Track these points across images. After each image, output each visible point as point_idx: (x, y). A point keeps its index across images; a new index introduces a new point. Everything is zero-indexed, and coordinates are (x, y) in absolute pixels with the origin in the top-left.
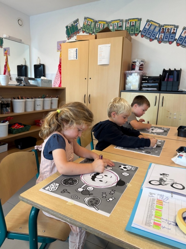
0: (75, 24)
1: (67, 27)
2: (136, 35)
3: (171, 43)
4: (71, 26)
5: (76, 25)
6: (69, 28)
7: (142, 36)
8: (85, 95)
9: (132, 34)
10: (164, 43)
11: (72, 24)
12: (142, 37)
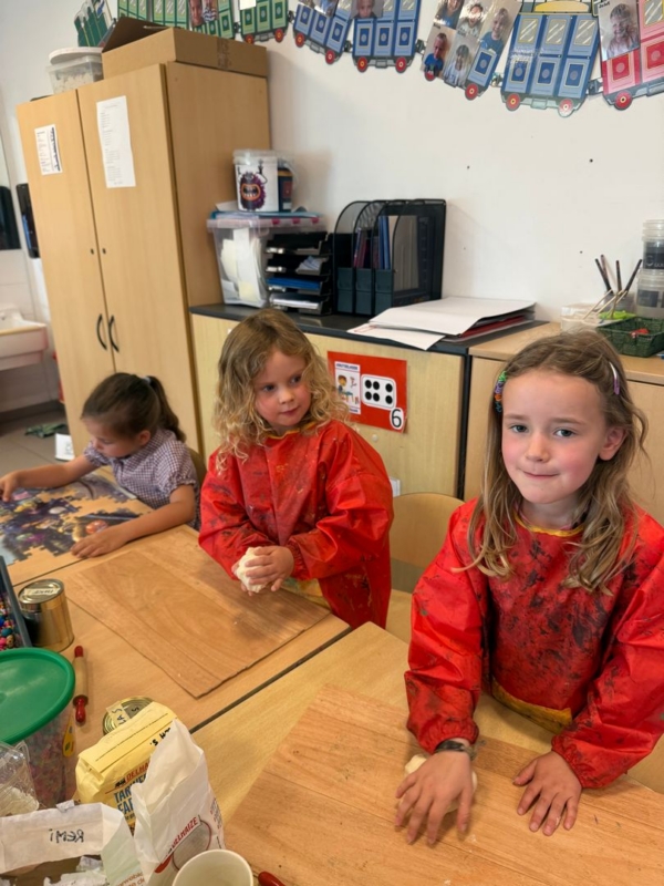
0: (97, 6)
1: (77, 22)
2: (279, 34)
3: (402, 64)
4: (87, 18)
5: (100, 9)
6: (83, 25)
7: (301, 39)
8: (100, 318)
9: (264, 35)
10: (377, 67)
11: (89, 9)
12: (300, 45)
